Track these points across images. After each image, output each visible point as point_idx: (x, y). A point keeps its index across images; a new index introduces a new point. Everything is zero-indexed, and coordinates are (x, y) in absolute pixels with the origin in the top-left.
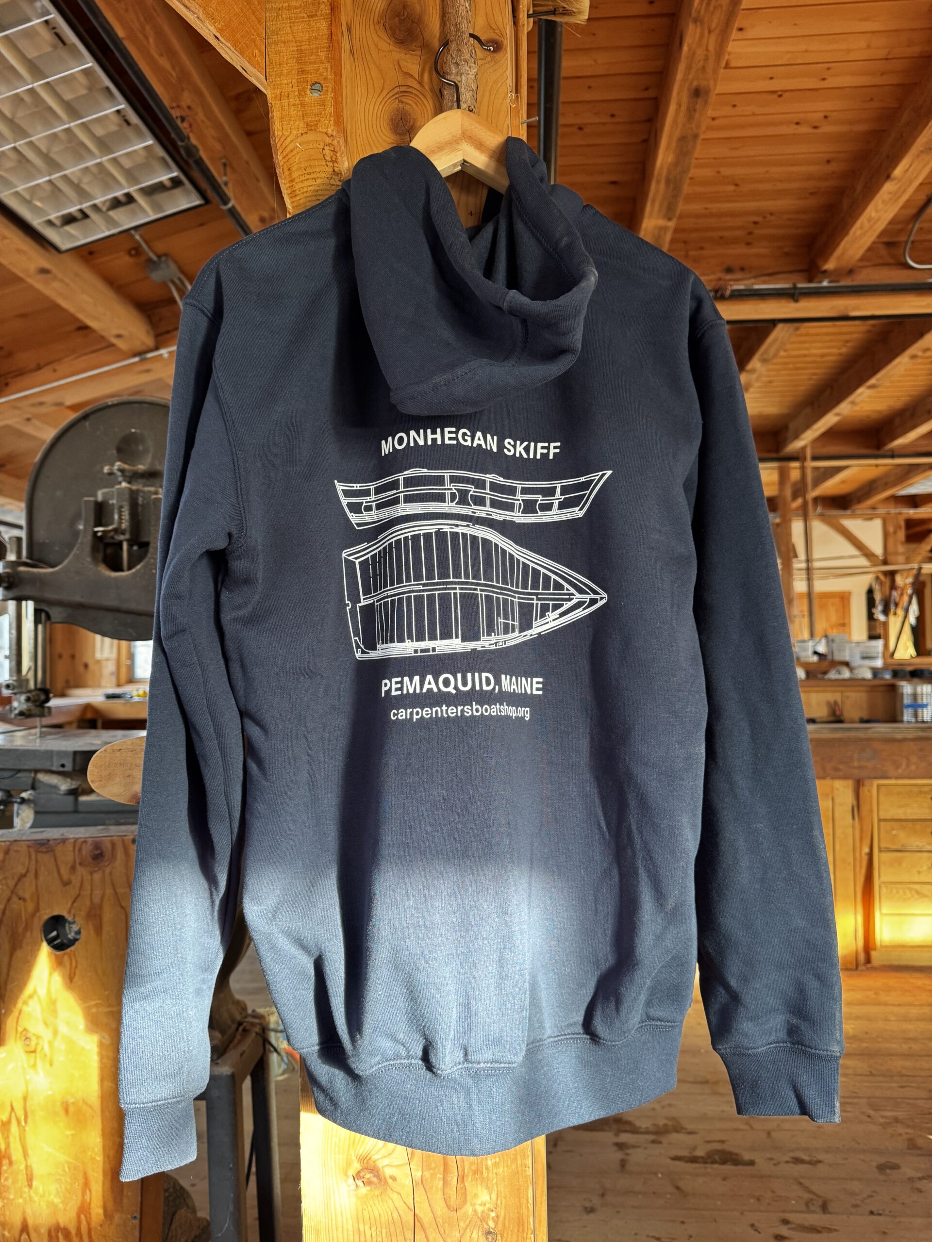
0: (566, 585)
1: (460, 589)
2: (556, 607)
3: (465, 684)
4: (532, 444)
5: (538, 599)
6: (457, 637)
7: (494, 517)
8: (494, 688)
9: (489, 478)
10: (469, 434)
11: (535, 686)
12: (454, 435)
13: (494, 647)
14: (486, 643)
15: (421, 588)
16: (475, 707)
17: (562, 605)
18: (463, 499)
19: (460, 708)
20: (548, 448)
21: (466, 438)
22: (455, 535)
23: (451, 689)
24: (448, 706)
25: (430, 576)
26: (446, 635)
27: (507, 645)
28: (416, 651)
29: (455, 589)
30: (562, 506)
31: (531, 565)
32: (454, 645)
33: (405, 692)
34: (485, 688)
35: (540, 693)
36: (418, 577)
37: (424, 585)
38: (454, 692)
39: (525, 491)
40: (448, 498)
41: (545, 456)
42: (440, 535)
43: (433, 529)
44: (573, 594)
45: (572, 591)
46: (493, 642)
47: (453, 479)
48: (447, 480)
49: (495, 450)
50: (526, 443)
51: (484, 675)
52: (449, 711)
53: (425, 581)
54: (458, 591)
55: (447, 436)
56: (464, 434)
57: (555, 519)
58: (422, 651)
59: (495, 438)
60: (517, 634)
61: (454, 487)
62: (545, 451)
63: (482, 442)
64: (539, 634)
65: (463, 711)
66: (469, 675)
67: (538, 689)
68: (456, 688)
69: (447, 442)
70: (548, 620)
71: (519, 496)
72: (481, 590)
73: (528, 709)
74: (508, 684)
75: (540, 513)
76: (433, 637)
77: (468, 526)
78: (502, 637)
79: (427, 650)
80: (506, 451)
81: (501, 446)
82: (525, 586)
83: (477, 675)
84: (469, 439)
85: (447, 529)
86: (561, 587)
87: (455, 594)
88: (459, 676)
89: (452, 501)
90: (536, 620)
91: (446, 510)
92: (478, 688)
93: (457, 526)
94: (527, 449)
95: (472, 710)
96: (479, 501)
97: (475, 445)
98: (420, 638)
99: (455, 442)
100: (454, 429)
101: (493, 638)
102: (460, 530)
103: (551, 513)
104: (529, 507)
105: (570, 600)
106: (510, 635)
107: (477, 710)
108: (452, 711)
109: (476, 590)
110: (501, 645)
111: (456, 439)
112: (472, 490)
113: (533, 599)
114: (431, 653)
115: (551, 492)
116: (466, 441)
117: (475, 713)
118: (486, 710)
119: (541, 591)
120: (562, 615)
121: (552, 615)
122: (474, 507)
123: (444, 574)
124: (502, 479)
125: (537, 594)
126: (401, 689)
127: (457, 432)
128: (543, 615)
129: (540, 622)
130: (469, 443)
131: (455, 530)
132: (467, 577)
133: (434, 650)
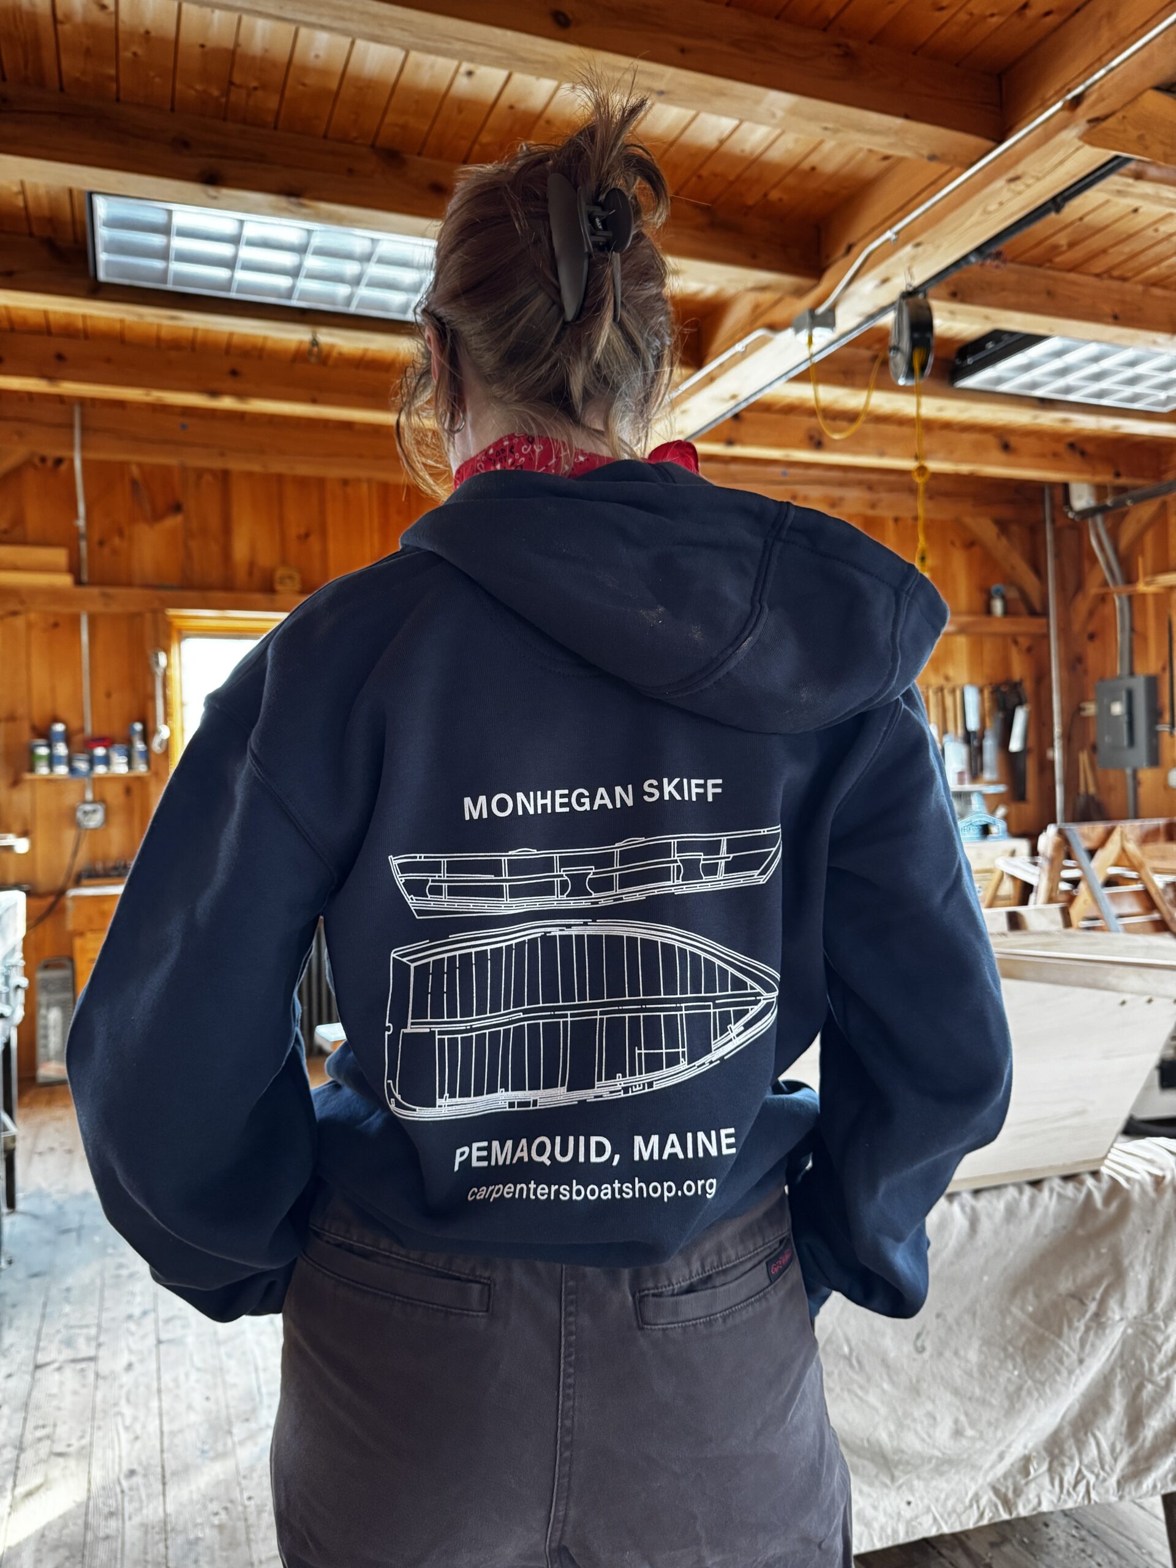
0: (749, 982)
1: (572, 1016)
2: (739, 1015)
3: (564, 1153)
4: (685, 781)
5: (716, 1006)
6: (563, 1085)
7: (627, 899)
8: (611, 1158)
9: (617, 848)
10: (587, 793)
11: (725, 1141)
12: (566, 800)
13: (622, 1095)
14: (605, 1090)
15: (522, 1015)
16: (575, 1188)
17: (747, 1011)
18: (578, 887)
19: (554, 1188)
20: (704, 786)
21: (583, 800)
22: (567, 939)
23: (545, 1159)
24: (538, 1184)
25: (533, 1000)
26: (551, 1084)
27: (656, 1087)
28: (511, 1105)
29: (566, 1016)
30: (730, 868)
31: (703, 955)
32: (559, 1096)
33: (493, 1163)
34: (594, 1159)
35: (733, 1151)
36: (519, 1002)
37: (525, 1012)
38: (548, 1162)
39: (683, 847)
40: (557, 888)
41: (702, 797)
42: (548, 940)
43: (537, 933)
44: (759, 994)
45: (759, 989)
46: (619, 1087)
47: (565, 862)
48: (557, 864)
49: (630, 802)
50: (677, 780)
51: (594, 1140)
52: (539, 1191)
53: (526, 1007)
54: (569, 1019)
55: (558, 800)
56: (581, 796)
57: (722, 886)
58: (521, 1104)
59: (630, 787)
60: (683, 1064)
61: (562, 873)
62: (701, 791)
63: (607, 801)
64: (722, 1059)
65: (557, 1192)
66: (571, 1139)
67: (729, 1146)
68: (552, 1157)
69: (558, 809)
70: (732, 1036)
71: (676, 856)
72: (602, 1013)
73: (714, 1181)
74: (644, 1148)
75: (705, 879)
76: (534, 1086)
77: (585, 924)
78: (646, 1077)
79: (527, 1104)
80: (646, 798)
81: (639, 793)
82: (696, 989)
83: (582, 1139)
84: (586, 801)
85: (556, 932)
86: (744, 986)
87: (565, 1023)
88: (558, 1139)
89: (562, 894)
90: (715, 1038)
91: (555, 906)
92: (582, 1159)
93: (569, 926)
94: (679, 788)
95: (571, 1192)
96: (602, 885)
97: (596, 807)
98: (518, 1086)
99: (567, 810)
100: (566, 792)
101: (620, 1082)
102: (574, 932)
103: (718, 877)
104: (691, 871)
105: (756, 1002)
106: (666, 1072)
107: (579, 1193)
108: (542, 1192)
109: (595, 1013)
110: (637, 1091)
111: (569, 804)
112: (592, 872)
113: (708, 1007)
114: (531, 1108)
115: (712, 848)
116: (581, 804)
117: (575, 1197)
118: (593, 1192)
119: (718, 994)
120: (748, 1026)
121: (736, 1028)
122: (594, 895)
123: (551, 996)
124: (643, 839)
125: (713, 999)
126: (488, 1158)
127: (569, 796)
128: (724, 1030)
129: (721, 1040)
130: (587, 807)
131: (567, 932)
132: (582, 997)
133: (535, 1103)
